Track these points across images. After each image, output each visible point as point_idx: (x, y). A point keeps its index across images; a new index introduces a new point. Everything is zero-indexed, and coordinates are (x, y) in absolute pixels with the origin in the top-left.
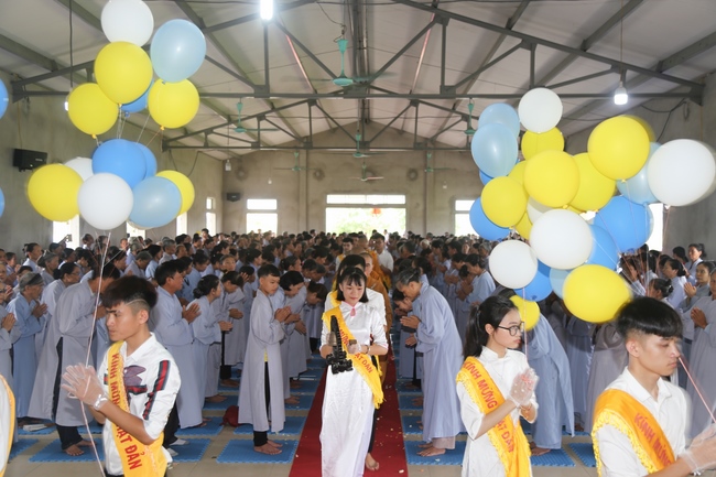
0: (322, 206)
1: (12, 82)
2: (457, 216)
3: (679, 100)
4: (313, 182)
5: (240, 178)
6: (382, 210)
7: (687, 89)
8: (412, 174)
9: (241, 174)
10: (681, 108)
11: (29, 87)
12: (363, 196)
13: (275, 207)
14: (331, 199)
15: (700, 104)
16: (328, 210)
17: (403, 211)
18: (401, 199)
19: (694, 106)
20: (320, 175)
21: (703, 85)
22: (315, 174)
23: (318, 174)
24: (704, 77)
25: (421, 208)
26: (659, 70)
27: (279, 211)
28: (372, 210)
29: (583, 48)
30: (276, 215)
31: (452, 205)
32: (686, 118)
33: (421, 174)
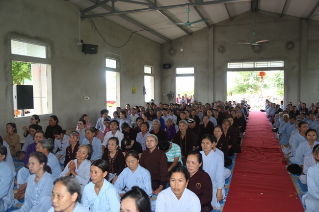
0: (224, 70)
4: (218, 55)
5: (171, 55)
6: (267, 72)
8: (290, 45)
9: (172, 52)
12: (253, 63)
13: (193, 72)
14: (231, 65)
17: (283, 71)
18: (280, 64)
20: (222, 49)
22: (219, 49)
23: (221, 49)
25: (296, 69)
27: (195, 75)
28: (258, 72)
30: (193, 77)
33: (297, 45)
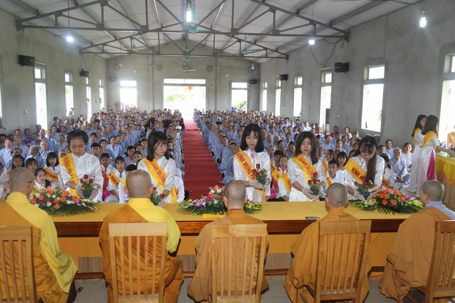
0: (161, 85)
1: (16, 21)
2: (232, 91)
3: (339, 39)
4: (156, 72)
5: (116, 69)
6: (193, 87)
7: (342, 34)
8: (209, 68)
9: (117, 67)
10: (340, 42)
11: (24, 24)
12: (183, 80)
13: (136, 85)
14: (166, 81)
15: (348, 41)
16: (165, 87)
17: (205, 88)
18: (203, 81)
19: (345, 42)
20: (160, 67)
21: (349, 33)
22: (157, 67)
24: (349, 29)
25: (214, 86)
26: (331, 24)
27: (138, 87)
28: (187, 87)
29: (297, 13)
31: (230, 85)
32: (342, 47)
33: (214, 68)
